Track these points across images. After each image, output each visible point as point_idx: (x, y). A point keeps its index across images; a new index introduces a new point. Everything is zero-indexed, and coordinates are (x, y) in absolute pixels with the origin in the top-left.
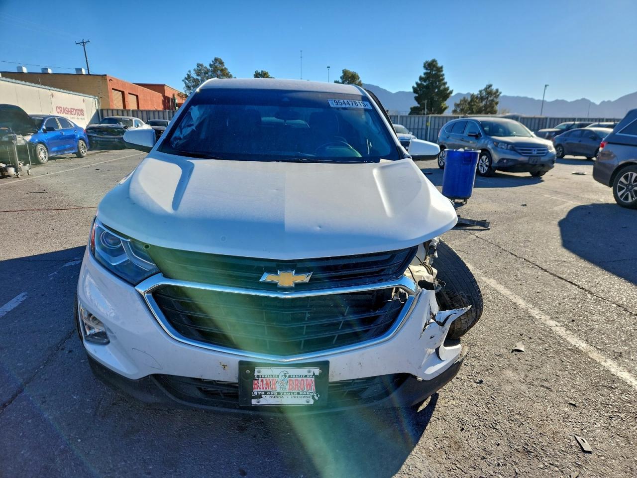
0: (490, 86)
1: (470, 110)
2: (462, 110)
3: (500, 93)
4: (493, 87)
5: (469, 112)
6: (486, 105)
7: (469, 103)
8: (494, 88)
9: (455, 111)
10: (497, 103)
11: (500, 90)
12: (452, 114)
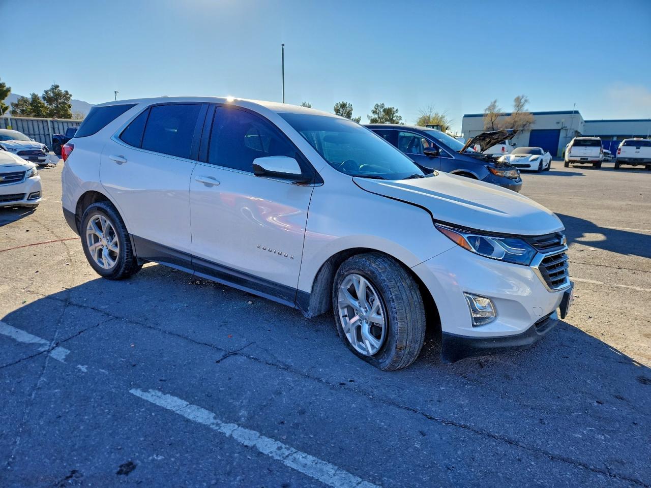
0: (57, 87)
1: (34, 111)
2: (23, 112)
3: (71, 96)
4: (60, 88)
5: (34, 114)
6: (57, 107)
7: (31, 104)
8: (62, 89)
9: (14, 112)
10: (70, 107)
11: (70, 93)
12: (11, 115)
